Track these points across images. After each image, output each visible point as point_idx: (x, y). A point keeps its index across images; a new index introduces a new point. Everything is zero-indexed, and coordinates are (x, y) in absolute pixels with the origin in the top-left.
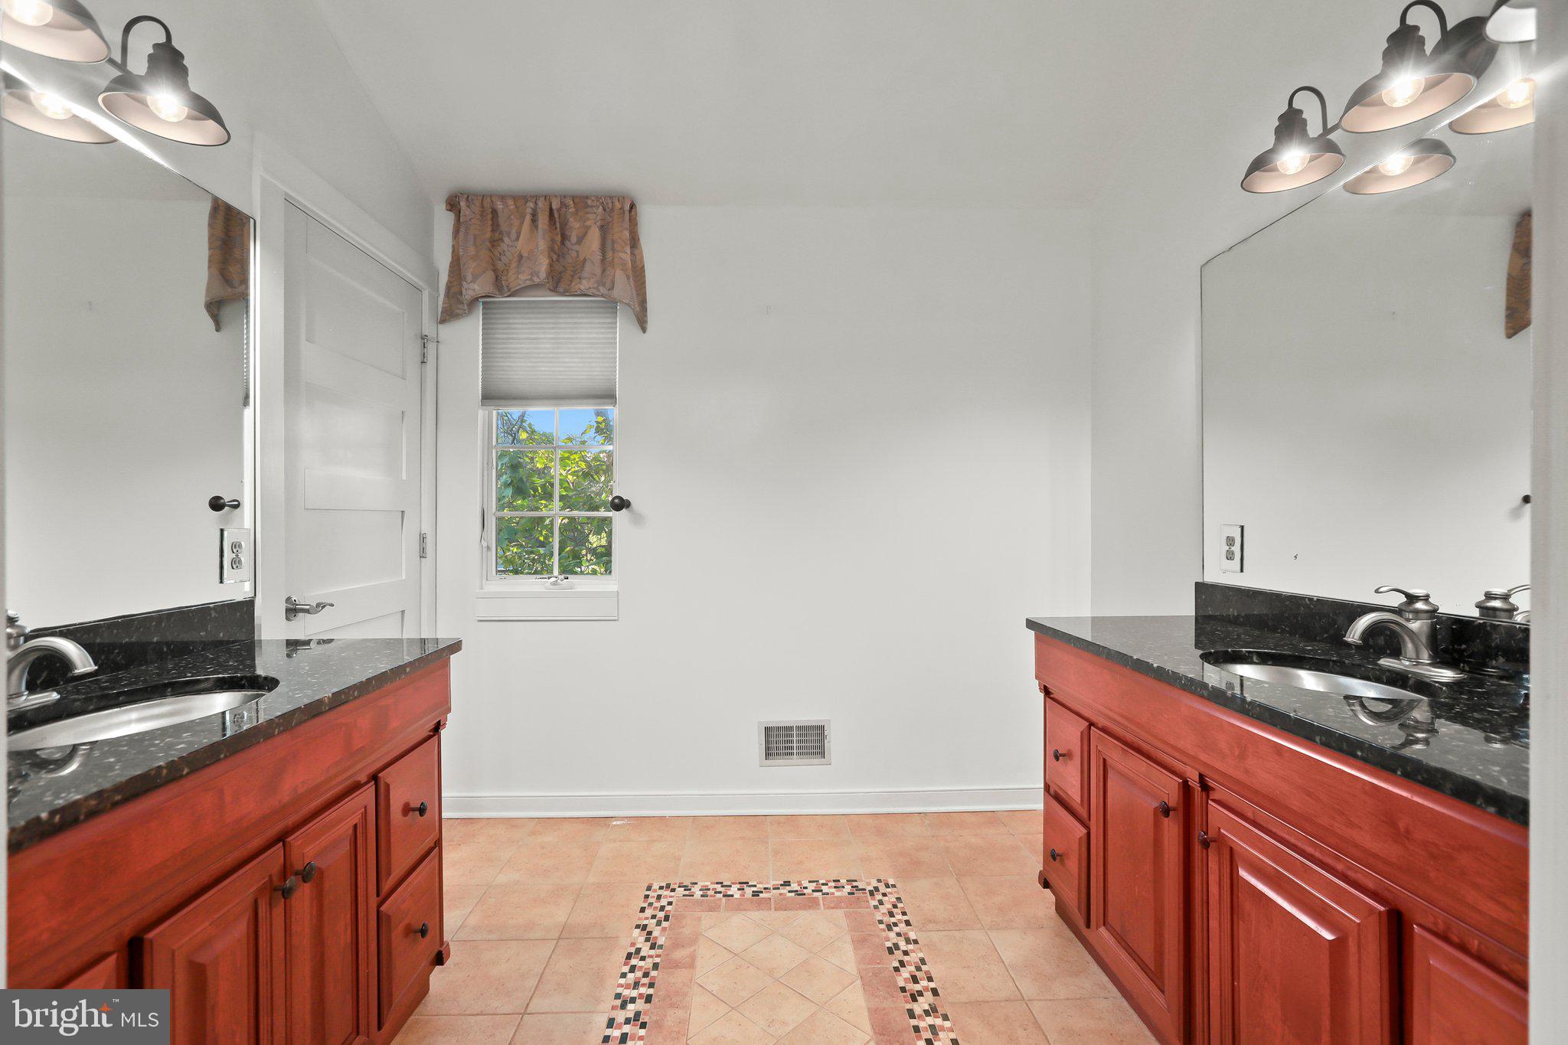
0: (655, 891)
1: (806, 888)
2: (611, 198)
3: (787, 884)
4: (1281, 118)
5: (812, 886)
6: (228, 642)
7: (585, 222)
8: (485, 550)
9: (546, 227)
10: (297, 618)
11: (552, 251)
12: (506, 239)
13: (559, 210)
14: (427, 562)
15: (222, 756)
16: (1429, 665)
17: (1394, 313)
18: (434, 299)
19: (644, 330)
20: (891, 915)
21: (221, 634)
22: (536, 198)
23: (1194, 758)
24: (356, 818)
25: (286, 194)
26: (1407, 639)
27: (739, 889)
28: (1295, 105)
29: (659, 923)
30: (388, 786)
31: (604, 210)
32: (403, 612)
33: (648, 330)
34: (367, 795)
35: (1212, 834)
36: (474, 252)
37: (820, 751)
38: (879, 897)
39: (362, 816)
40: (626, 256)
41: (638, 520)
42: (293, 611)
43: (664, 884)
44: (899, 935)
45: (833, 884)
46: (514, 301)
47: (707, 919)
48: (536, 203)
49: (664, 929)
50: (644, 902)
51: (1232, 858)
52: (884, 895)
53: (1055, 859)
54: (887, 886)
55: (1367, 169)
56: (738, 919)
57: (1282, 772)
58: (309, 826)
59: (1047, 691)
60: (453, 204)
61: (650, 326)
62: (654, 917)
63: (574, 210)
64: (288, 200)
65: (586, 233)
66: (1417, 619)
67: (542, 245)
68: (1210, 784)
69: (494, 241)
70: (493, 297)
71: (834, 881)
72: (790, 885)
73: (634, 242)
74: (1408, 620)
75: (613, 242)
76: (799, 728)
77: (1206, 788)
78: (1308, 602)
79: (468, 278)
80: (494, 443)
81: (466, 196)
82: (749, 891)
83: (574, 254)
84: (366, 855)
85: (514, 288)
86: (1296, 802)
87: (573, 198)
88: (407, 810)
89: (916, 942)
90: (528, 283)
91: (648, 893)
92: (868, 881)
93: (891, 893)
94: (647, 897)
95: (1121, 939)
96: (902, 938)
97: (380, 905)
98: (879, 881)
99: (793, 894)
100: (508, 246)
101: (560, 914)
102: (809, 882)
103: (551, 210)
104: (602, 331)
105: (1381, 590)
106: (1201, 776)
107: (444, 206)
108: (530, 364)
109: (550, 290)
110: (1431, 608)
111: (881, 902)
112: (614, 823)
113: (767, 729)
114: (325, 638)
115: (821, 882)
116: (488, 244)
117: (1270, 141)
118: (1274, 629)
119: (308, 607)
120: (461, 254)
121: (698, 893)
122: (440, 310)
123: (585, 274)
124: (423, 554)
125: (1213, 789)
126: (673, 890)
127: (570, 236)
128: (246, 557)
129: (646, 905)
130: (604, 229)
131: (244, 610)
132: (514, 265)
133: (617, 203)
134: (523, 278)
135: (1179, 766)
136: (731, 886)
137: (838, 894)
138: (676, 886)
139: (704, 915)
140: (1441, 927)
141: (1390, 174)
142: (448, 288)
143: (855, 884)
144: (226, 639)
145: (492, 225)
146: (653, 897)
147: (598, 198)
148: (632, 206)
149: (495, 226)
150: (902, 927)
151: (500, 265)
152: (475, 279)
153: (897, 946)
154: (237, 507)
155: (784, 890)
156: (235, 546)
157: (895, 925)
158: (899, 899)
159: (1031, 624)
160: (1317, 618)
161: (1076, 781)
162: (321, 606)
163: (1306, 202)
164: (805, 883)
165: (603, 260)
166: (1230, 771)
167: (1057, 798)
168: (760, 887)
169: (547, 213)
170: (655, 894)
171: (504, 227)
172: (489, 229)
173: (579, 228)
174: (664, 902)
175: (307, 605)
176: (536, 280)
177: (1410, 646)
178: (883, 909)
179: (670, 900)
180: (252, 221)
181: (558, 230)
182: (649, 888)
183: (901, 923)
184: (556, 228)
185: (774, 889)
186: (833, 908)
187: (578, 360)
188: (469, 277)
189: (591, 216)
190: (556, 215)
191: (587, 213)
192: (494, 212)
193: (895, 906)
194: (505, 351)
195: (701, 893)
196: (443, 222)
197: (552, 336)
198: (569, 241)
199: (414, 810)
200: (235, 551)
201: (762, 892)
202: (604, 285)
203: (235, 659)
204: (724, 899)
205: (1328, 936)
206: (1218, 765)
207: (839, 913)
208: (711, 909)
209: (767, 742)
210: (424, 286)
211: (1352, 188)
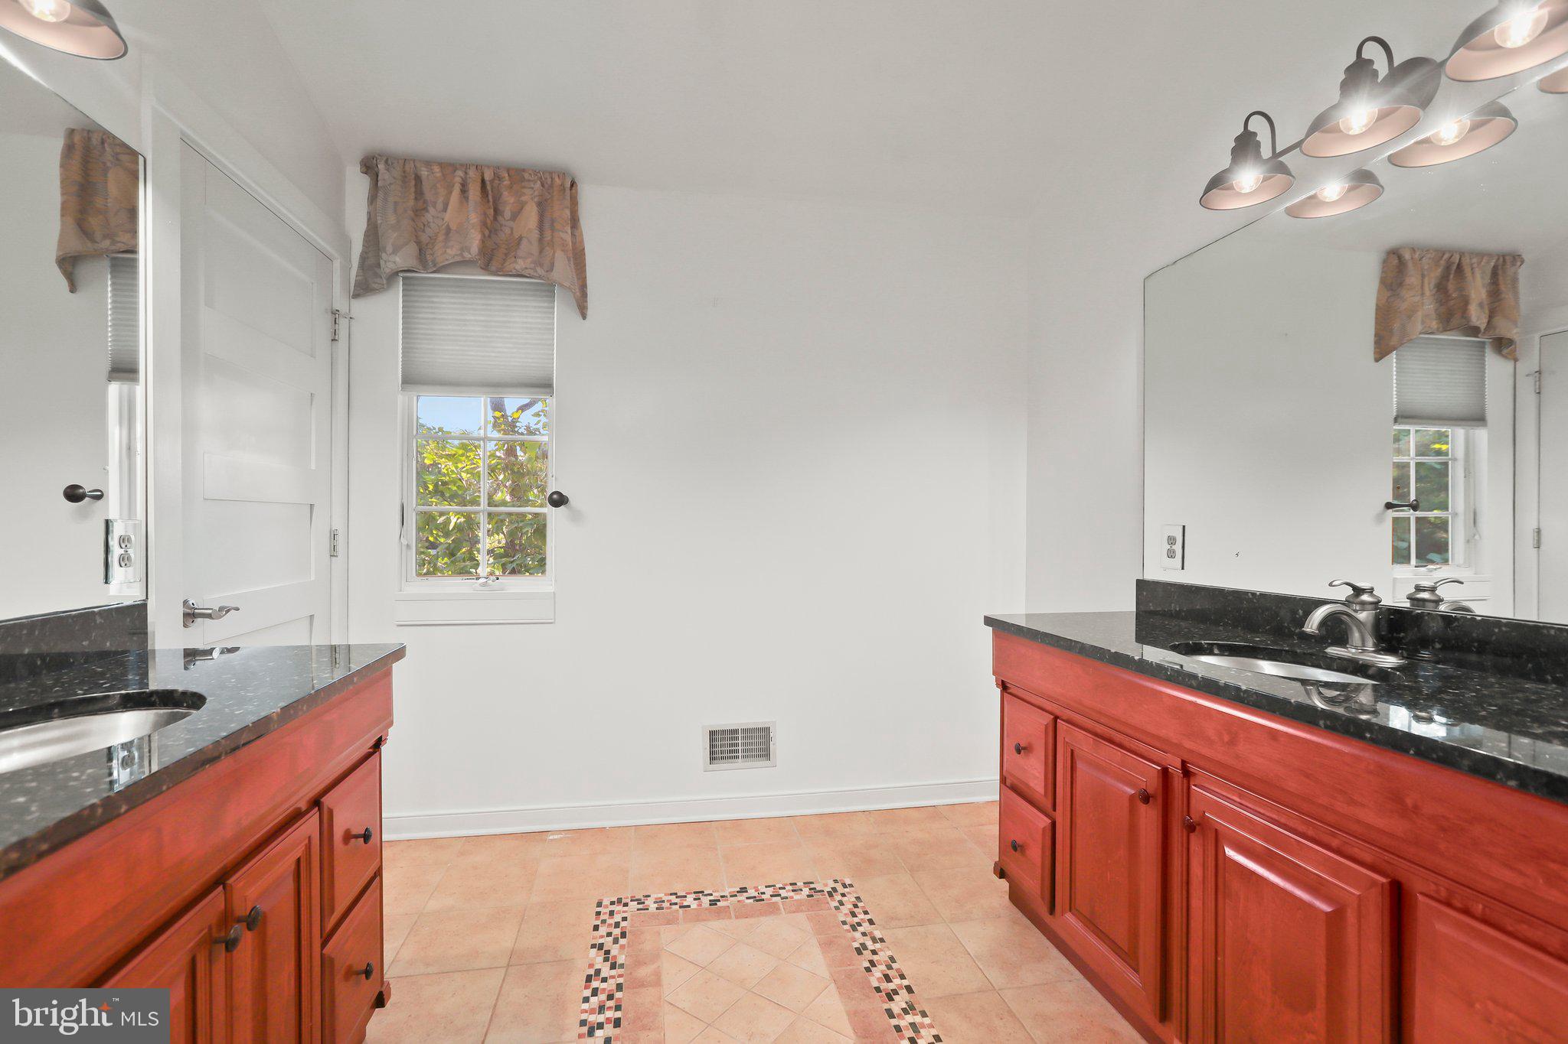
0: (606, 907)
1: (764, 893)
2: (551, 173)
3: (743, 890)
4: (1237, 139)
5: (769, 891)
6: (116, 653)
7: (520, 196)
8: (404, 548)
9: (478, 199)
10: (195, 624)
11: (484, 225)
12: (431, 209)
13: (492, 181)
14: (338, 561)
15: (164, 788)
16: (1374, 652)
17: (1286, 335)
18: (346, 269)
19: (584, 317)
20: (854, 915)
21: (108, 644)
22: (465, 166)
23: (1179, 746)
24: (299, 852)
25: (183, 133)
26: (1355, 629)
27: (695, 899)
28: (1251, 128)
29: (616, 941)
30: (331, 812)
31: (543, 185)
32: (312, 616)
33: (588, 317)
34: (310, 825)
35: (1195, 817)
36: (395, 221)
37: (765, 754)
38: (838, 897)
39: (306, 848)
40: (568, 238)
41: (577, 517)
42: (191, 615)
43: (615, 899)
44: (864, 934)
45: (790, 888)
46: (439, 279)
47: (667, 933)
48: (466, 173)
49: (622, 947)
50: (597, 919)
51: (1218, 839)
52: (843, 895)
53: (1016, 850)
54: (845, 886)
55: (1308, 195)
56: (699, 931)
57: (1278, 756)
58: (250, 864)
59: (1004, 686)
60: (369, 166)
61: (590, 312)
62: (609, 934)
63: (509, 183)
64: (184, 140)
65: (522, 209)
66: (1363, 610)
67: (474, 218)
68: (1192, 770)
69: (417, 211)
70: (414, 271)
71: (791, 884)
72: (747, 892)
73: (575, 222)
74: (1356, 611)
75: (553, 221)
76: (744, 731)
77: (1187, 773)
78: (1251, 597)
79: (387, 249)
80: (415, 432)
81: (385, 159)
82: (706, 901)
83: (507, 231)
84: (310, 892)
85: (441, 261)
86: (1292, 784)
87: (508, 170)
88: (348, 837)
89: (882, 940)
90: (458, 259)
91: (599, 909)
92: (824, 882)
93: (849, 893)
94: (598, 914)
95: (1091, 923)
96: (868, 938)
97: (324, 945)
98: (836, 881)
99: (751, 901)
100: (433, 216)
101: (505, 939)
102: (766, 887)
103: (483, 181)
104: (539, 315)
105: (1334, 584)
106: (1184, 763)
107: (358, 168)
108: (457, 348)
109: (481, 268)
110: (1376, 600)
111: (841, 903)
112: (551, 837)
113: (712, 733)
114: (229, 647)
115: (778, 886)
116: (410, 213)
117: (1226, 161)
118: (1216, 623)
119: (210, 611)
120: (379, 222)
121: (653, 907)
122: (352, 285)
123: (520, 253)
124: (333, 552)
125: (1194, 774)
126: (626, 905)
127: (504, 211)
128: (135, 553)
129: (598, 922)
130: (542, 206)
131: (134, 617)
132: (441, 238)
133: (557, 179)
134: (452, 253)
135: (1157, 754)
136: (686, 897)
137: (796, 897)
138: (628, 900)
139: (662, 928)
140: (1443, 894)
141: (1327, 200)
142: (363, 258)
143: (812, 886)
144: (113, 649)
145: (416, 192)
146: (606, 913)
147: (536, 173)
148: (573, 184)
149: (419, 194)
150: (866, 927)
151: (424, 238)
152: (395, 252)
153: (864, 946)
154: (99, 497)
155: (742, 897)
156: (124, 540)
157: (859, 924)
158: (858, 898)
159: (989, 621)
160: (1260, 611)
161: (1039, 773)
162: (225, 610)
163: (1251, 221)
164: (762, 889)
165: (541, 240)
166: (1219, 757)
167: (1014, 789)
168: (716, 895)
169: (479, 184)
170: (607, 910)
171: (429, 196)
172: (412, 196)
173: (513, 203)
174: (617, 918)
175: (210, 609)
176: (467, 256)
177: (1357, 635)
178: (845, 909)
179: (625, 915)
180: (141, 160)
181: (491, 203)
182: (599, 904)
183: (865, 922)
184: (488, 201)
185: (731, 896)
186: (794, 912)
187: (511, 345)
188: (389, 249)
189: (528, 191)
190: (489, 187)
191: (524, 187)
192: (418, 179)
193: (856, 906)
194: (430, 332)
195: (656, 905)
196: (357, 186)
197: (482, 318)
198: (503, 216)
199: (357, 837)
200: (123, 546)
201: (719, 901)
202: (541, 265)
203: (135, 672)
204: (681, 910)
205: (1326, 908)
206: (1205, 751)
207: (801, 917)
208: (669, 922)
209: (712, 746)
210: (333, 252)
211: (1291, 212)
